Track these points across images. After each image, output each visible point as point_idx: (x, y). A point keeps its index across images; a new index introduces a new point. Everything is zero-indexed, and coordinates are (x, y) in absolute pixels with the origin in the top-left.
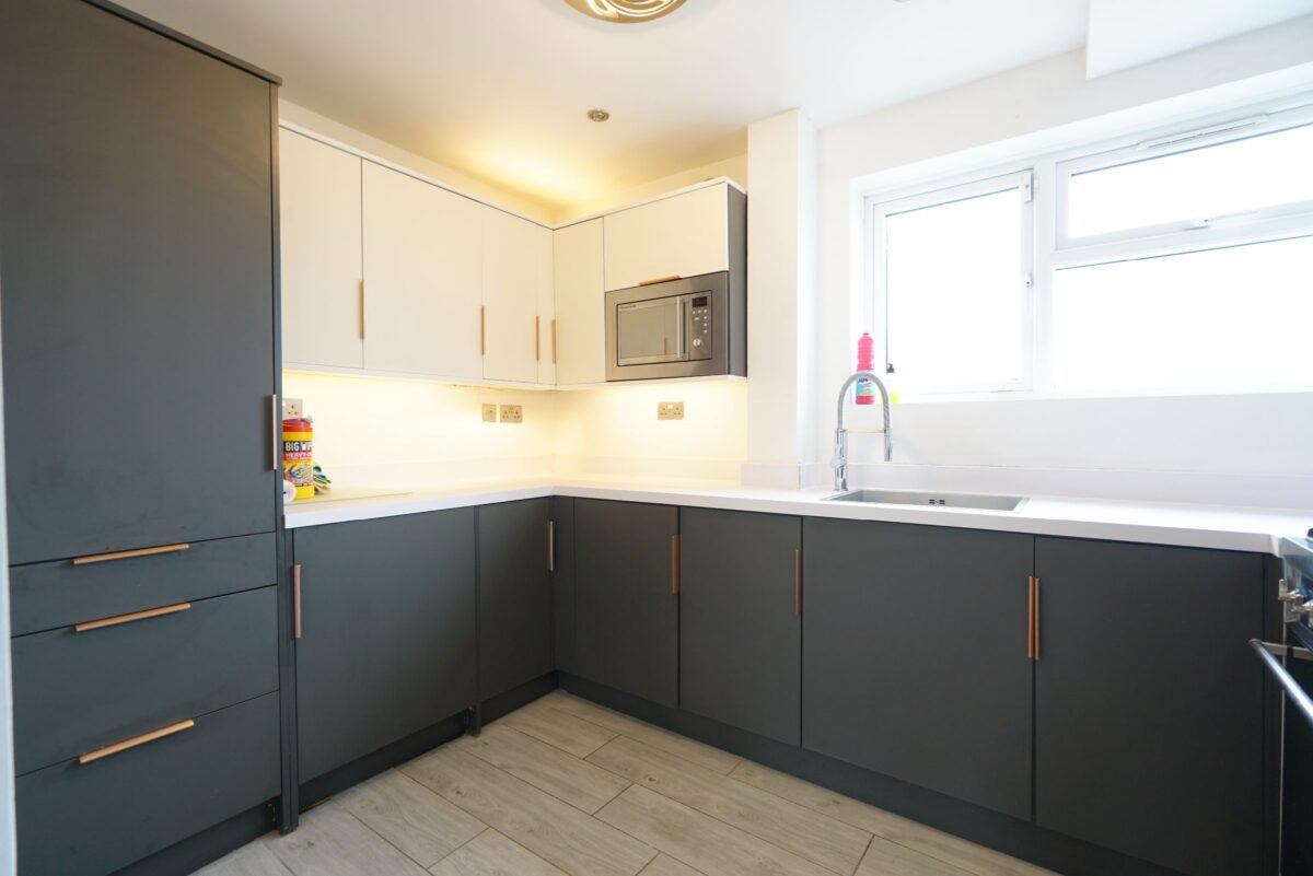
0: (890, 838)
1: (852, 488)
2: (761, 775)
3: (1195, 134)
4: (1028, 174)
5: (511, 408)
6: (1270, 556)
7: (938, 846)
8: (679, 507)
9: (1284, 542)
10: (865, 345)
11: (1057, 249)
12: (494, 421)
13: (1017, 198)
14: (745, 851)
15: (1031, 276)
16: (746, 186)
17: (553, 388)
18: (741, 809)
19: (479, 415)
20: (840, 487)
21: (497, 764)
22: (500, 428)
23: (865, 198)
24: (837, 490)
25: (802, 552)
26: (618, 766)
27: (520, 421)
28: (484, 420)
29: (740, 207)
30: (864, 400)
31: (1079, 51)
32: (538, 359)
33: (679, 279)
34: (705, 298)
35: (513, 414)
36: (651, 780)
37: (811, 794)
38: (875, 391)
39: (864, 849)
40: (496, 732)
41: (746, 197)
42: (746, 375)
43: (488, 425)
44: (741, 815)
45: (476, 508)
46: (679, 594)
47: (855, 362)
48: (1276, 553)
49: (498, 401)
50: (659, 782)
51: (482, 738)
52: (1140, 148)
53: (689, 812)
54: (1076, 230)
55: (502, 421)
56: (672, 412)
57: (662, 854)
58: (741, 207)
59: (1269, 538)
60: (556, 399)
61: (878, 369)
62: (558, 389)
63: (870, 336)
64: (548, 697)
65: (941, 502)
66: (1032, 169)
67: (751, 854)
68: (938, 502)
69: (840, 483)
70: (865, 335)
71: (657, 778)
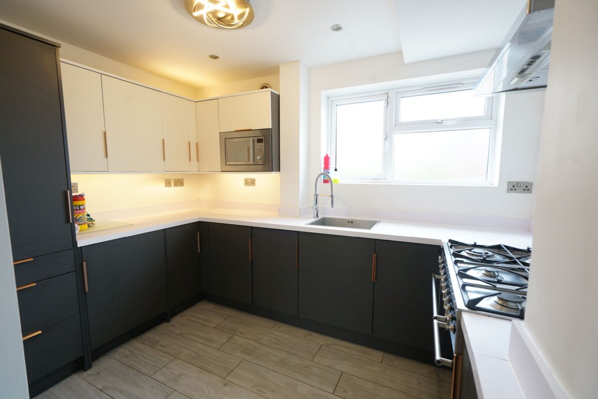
0: (327, 345)
1: (320, 217)
2: (284, 327)
3: (440, 88)
4: (386, 96)
5: (179, 180)
7: (344, 346)
8: (252, 227)
9: (442, 243)
10: (327, 159)
11: (395, 126)
12: (171, 186)
13: (382, 104)
14: (275, 356)
15: (386, 136)
16: (279, 91)
17: (198, 173)
18: (275, 341)
19: (163, 184)
20: (315, 216)
21: (178, 333)
22: (174, 190)
23: (328, 97)
24: (314, 218)
26: (228, 329)
27: (183, 186)
28: (166, 186)
29: (276, 100)
30: (325, 181)
31: (400, 53)
32: (190, 160)
33: (251, 130)
34: (262, 139)
35: (179, 183)
36: (241, 333)
37: (302, 332)
39: (317, 350)
40: (177, 320)
41: (279, 96)
42: (279, 171)
43: (168, 188)
44: (275, 343)
45: (164, 230)
46: (252, 261)
47: (323, 166)
48: (442, 246)
49: (172, 177)
50: (244, 334)
51: (171, 323)
52: (424, 90)
53: (255, 344)
54: (404, 117)
55: (174, 186)
56: (252, 182)
57: (244, 360)
60: (200, 177)
61: (331, 170)
62: (200, 173)
63: (329, 156)
64: (199, 303)
65: (352, 222)
66: (387, 93)
67: (277, 357)
68: (351, 223)
69: (316, 214)
70: (327, 155)
71: (243, 332)
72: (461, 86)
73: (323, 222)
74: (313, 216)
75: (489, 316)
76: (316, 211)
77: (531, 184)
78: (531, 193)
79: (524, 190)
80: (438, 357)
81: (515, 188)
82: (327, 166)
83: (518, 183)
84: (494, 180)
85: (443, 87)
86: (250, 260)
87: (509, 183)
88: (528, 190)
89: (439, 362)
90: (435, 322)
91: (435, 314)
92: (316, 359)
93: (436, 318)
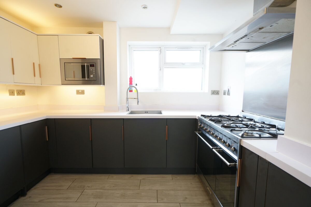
0: (144, 179)
1: (130, 110)
2: (115, 176)
5: (21, 91)
6: (196, 119)
7: (152, 177)
8: (91, 119)
9: (198, 117)
10: (131, 79)
11: (164, 63)
12: (14, 95)
13: (158, 53)
14: (117, 193)
15: (160, 68)
16: (103, 37)
17: (41, 85)
18: (113, 185)
19: (8, 94)
20: (127, 110)
21: (38, 201)
22: (17, 98)
23: (129, 46)
24: (127, 111)
25: (124, 126)
26: (78, 187)
27: (25, 95)
28: (10, 95)
30: (131, 91)
31: (169, 28)
32: (34, 76)
33: (86, 59)
34: (94, 65)
35: (21, 93)
36: (89, 187)
37: (127, 176)
38: (134, 89)
39: (139, 183)
40: (32, 193)
41: (103, 40)
42: (104, 85)
43: (12, 97)
44: (113, 186)
45: (20, 126)
46: (92, 140)
47: (129, 83)
48: (197, 118)
49: (15, 89)
50: (91, 187)
51: (27, 196)
52: (177, 48)
53: (101, 191)
54: (168, 61)
55: (17, 95)
56: (83, 92)
57: (98, 203)
58: (102, 43)
59: (196, 116)
61: (134, 84)
62: (42, 85)
63: (132, 77)
64: (47, 177)
66: (160, 48)
67: (118, 194)
68: (146, 112)
69: (127, 109)
70: (131, 77)
71: (90, 186)
72: (191, 48)
73: (132, 113)
74: (126, 110)
77: (219, 91)
78: (219, 95)
79: (217, 94)
80: (228, 164)
81: (214, 93)
82: (131, 83)
83: (215, 91)
84: (206, 90)
85: (185, 48)
86: (90, 140)
87: (212, 91)
88: (218, 94)
89: (230, 165)
90: (214, 150)
91: (211, 147)
92: (141, 188)
93: (212, 149)
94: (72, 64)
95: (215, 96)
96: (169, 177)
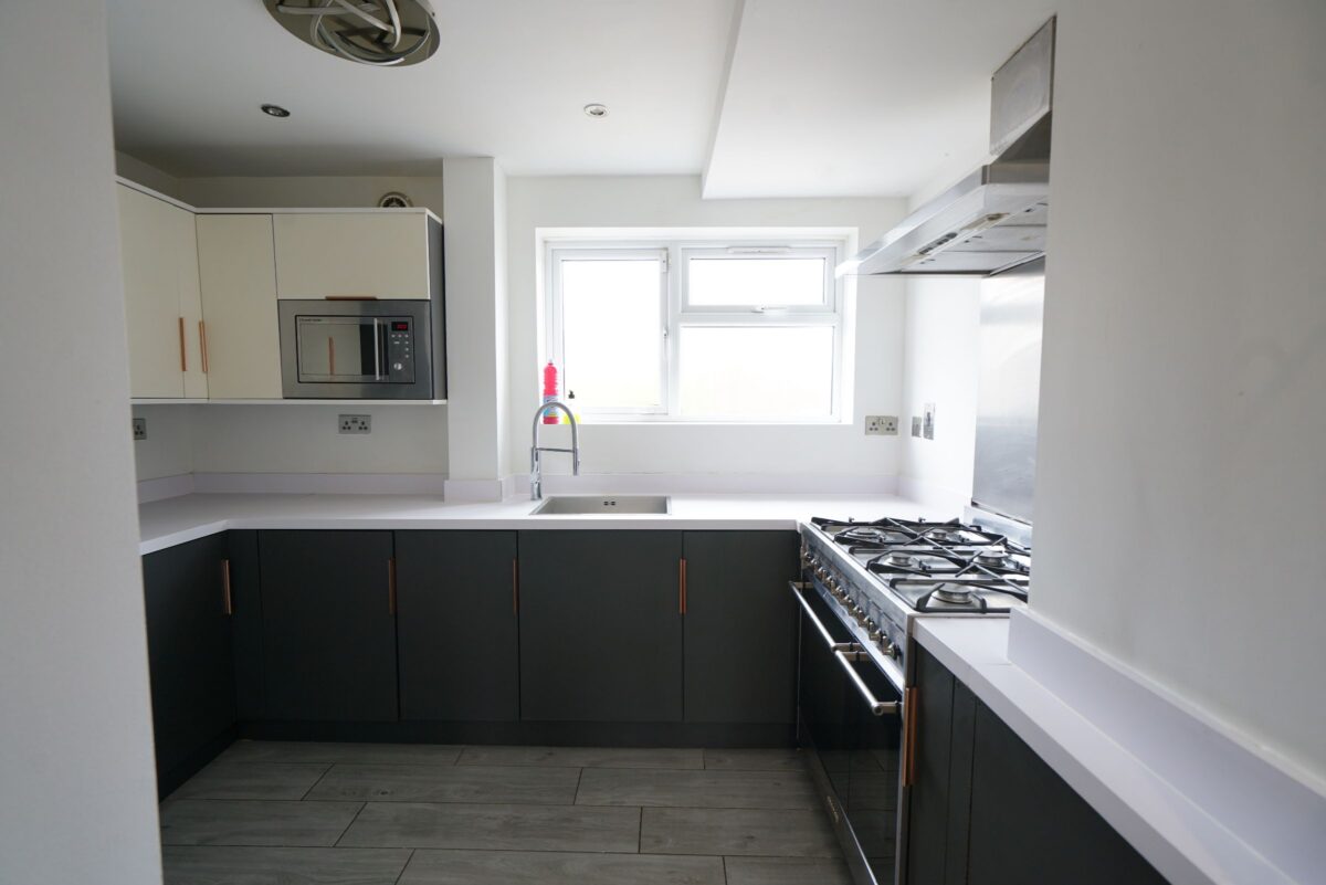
0: (594, 766)
1: (546, 497)
2: (485, 754)
3: (757, 250)
4: (664, 253)
6: (795, 531)
7: (625, 759)
8: (393, 531)
9: (802, 525)
10: (551, 373)
11: (683, 312)
13: (654, 268)
14: (489, 818)
15: (667, 330)
16: (441, 216)
17: (205, 402)
18: (476, 787)
20: (536, 497)
23: (546, 242)
24: (533, 499)
25: (517, 564)
26: (344, 794)
27: (145, 438)
29: (438, 237)
30: (550, 421)
31: (698, 178)
32: (184, 369)
34: (406, 323)
36: (383, 793)
37: (529, 756)
38: (561, 415)
39: (577, 781)
41: (443, 227)
42: (446, 398)
44: (477, 792)
46: (396, 613)
47: (542, 387)
48: (799, 531)
50: (392, 793)
52: (730, 251)
53: (430, 807)
54: (695, 299)
56: (360, 425)
57: (417, 851)
58: (440, 238)
59: (795, 522)
61: (561, 398)
62: (211, 402)
63: (554, 365)
64: (226, 753)
65: (613, 503)
66: (666, 249)
67: (495, 819)
68: (610, 505)
69: (536, 492)
70: (551, 364)
71: (389, 791)
72: (787, 250)
73: (554, 506)
74: (530, 496)
75: (949, 617)
76: (536, 486)
77: (896, 420)
78: (896, 434)
79: (888, 429)
80: (874, 703)
81: (876, 426)
82: (550, 389)
83: (879, 418)
84: (846, 413)
85: (762, 250)
86: (391, 612)
87: (867, 418)
88: (893, 429)
89: (878, 709)
90: (839, 654)
91: (832, 644)
92: (582, 799)
93: (835, 649)
94: (325, 321)
95: (881, 440)
96: (692, 759)
